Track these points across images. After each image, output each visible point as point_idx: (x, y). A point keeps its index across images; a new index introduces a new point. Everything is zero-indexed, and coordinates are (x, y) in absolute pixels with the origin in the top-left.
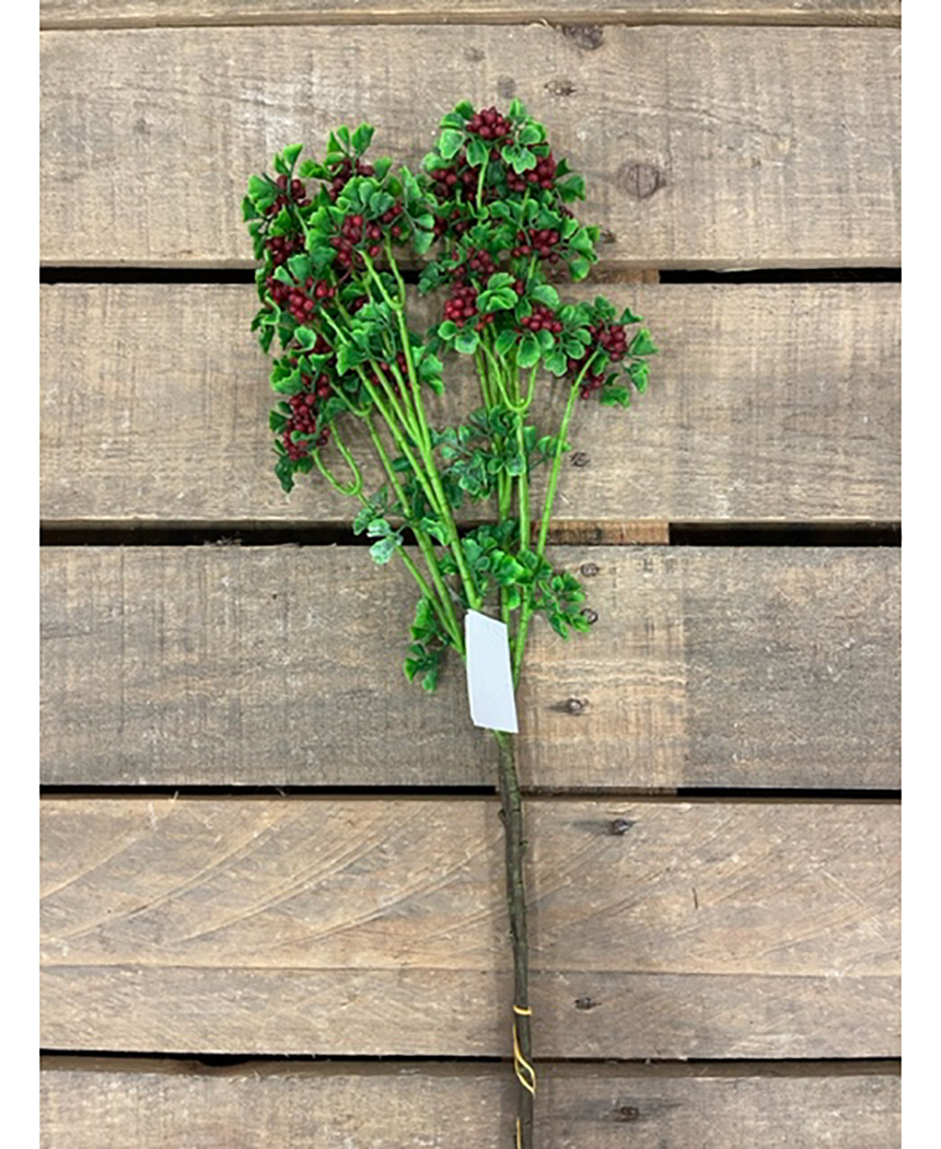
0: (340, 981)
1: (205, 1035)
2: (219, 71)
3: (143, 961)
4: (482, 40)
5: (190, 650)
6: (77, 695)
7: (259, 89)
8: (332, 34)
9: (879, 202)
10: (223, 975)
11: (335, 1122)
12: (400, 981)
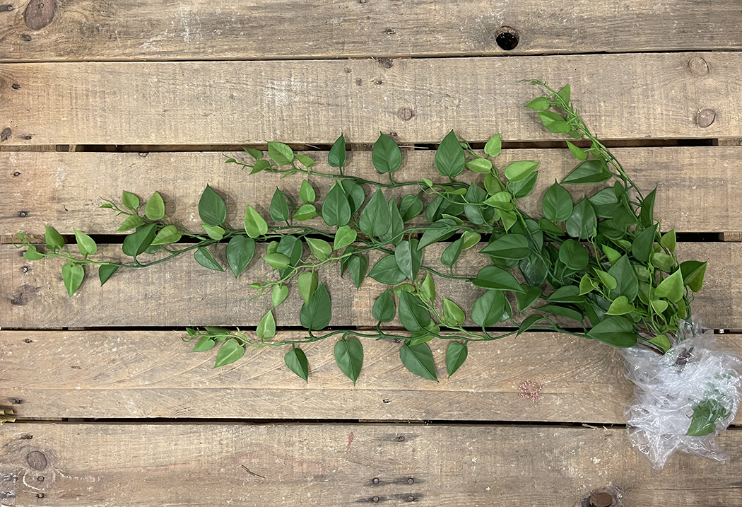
0: (302, 394)
1: (256, 411)
2: (259, 77)
3: (234, 387)
4: (351, 65)
5: (250, 279)
6: (210, 295)
7: (273, 83)
8: (298, 63)
9: (489, 121)
10: (262, 391)
11: (300, 441)
12: (323, 394)
